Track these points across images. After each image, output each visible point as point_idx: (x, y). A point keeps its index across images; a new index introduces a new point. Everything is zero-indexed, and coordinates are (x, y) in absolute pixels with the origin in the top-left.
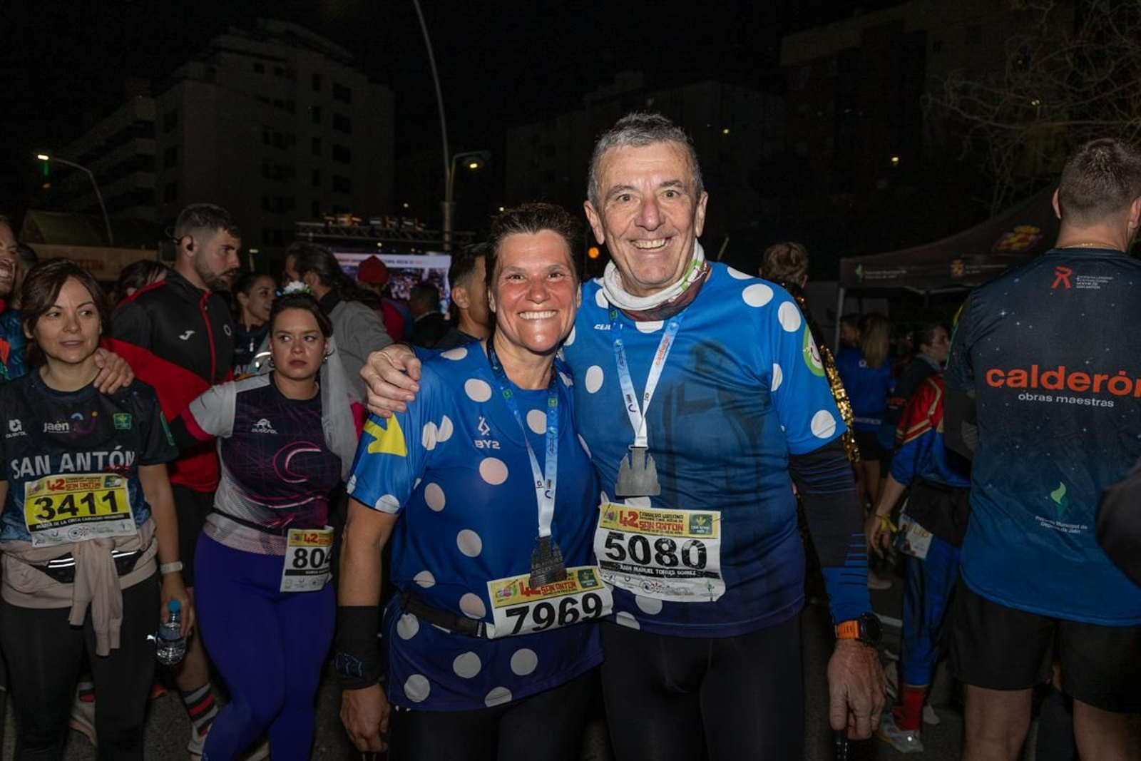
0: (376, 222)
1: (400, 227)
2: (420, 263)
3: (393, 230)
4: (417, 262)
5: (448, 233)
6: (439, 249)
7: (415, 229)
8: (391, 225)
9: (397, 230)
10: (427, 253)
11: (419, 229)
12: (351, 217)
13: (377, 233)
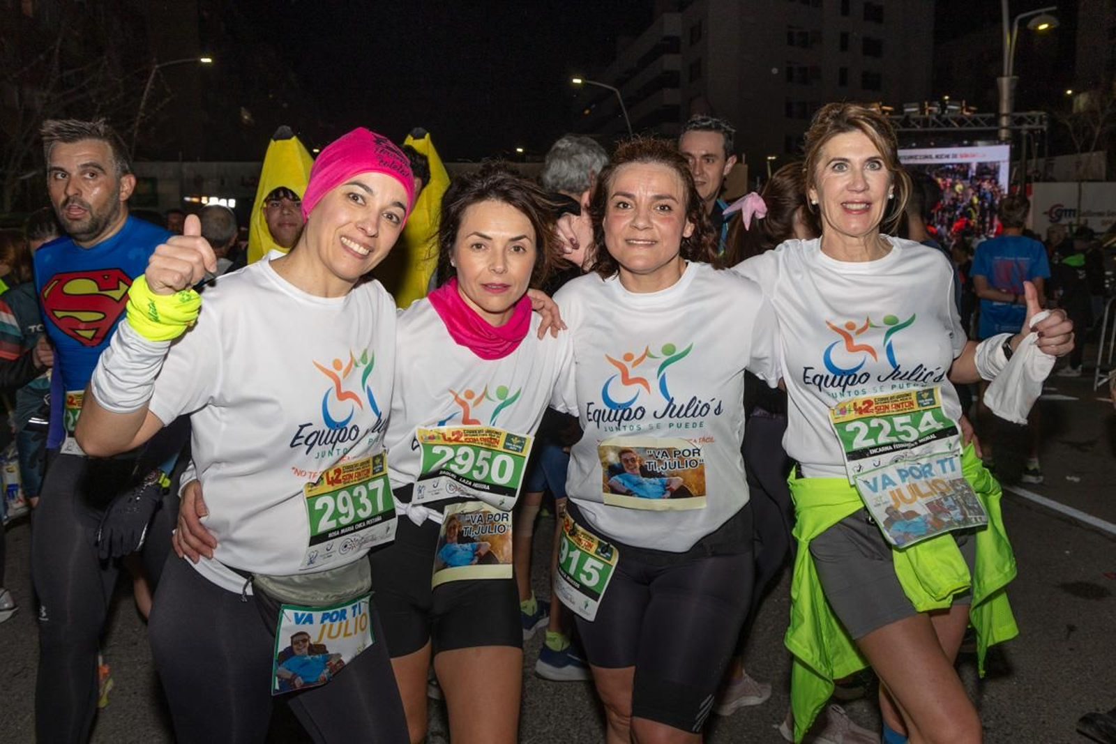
0: (912, 109)
1: (943, 112)
2: (966, 156)
3: (934, 118)
4: (962, 156)
5: (1006, 115)
6: (992, 137)
7: (962, 113)
8: (930, 111)
9: (938, 117)
10: (975, 143)
11: (968, 114)
12: (880, 107)
13: (913, 123)
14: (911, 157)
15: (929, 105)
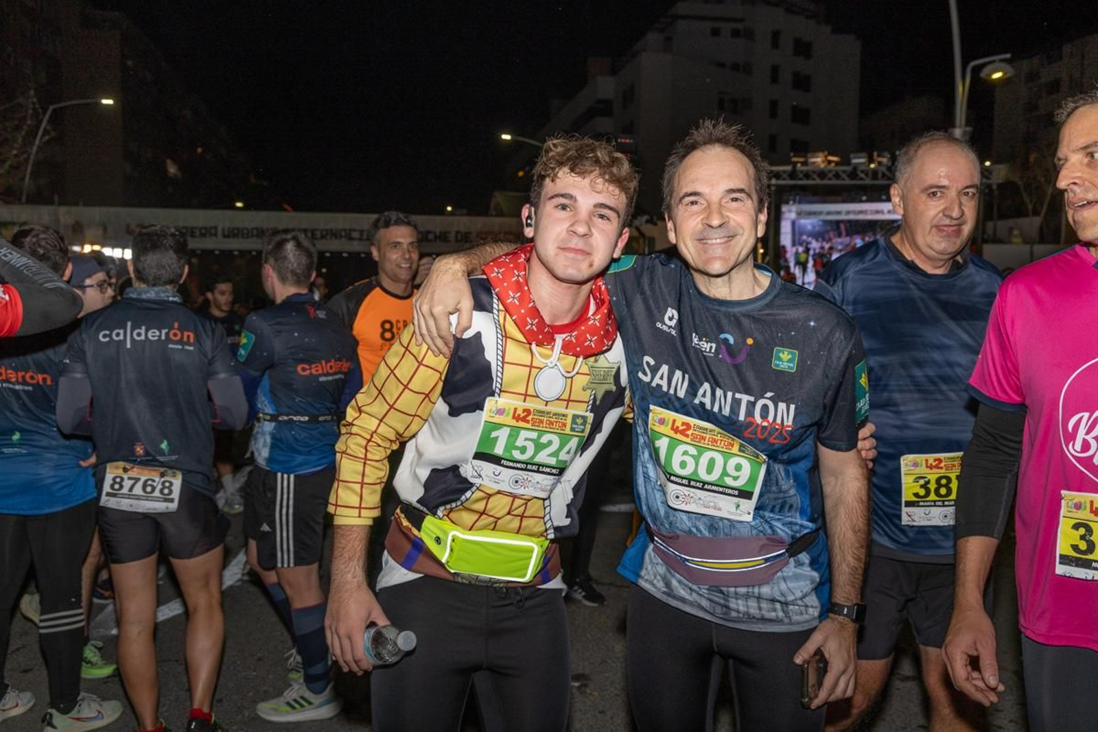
0: (859, 160)
12: (826, 157)
13: (862, 175)
14: (861, 212)
15: (878, 156)
